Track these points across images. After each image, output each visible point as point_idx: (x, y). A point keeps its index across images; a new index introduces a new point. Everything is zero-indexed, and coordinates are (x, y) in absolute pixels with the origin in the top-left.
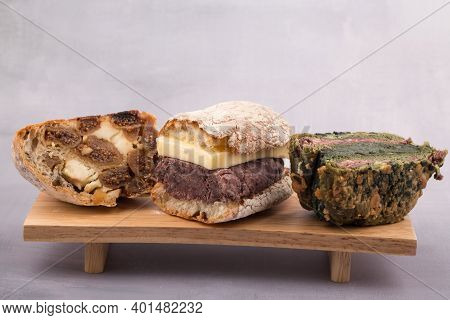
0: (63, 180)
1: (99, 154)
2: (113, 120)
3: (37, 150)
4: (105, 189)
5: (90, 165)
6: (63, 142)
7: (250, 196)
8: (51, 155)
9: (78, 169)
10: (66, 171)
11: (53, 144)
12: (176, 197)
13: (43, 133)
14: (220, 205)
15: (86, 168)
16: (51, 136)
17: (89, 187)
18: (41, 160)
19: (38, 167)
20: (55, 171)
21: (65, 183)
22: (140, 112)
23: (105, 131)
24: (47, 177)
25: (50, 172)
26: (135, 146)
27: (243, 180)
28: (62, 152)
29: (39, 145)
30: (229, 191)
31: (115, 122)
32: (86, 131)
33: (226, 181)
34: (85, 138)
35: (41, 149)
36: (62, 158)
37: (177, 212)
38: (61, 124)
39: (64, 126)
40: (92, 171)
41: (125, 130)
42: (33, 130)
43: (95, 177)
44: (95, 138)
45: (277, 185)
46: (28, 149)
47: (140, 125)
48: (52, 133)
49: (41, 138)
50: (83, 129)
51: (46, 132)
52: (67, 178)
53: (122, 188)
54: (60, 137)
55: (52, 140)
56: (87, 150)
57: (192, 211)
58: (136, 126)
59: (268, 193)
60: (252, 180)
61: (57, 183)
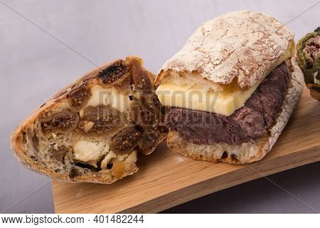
0: (78, 167)
1: (102, 124)
2: (101, 81)
3: (41, 149)
4: (121, 158)
5: (97, 139)
6: (62, 128)
7: (274, 123)
8: (56, 147)
9: (88, 149)
10: (77, 156)
11: (54, 135)
12: (195, 143)
13: (40, 128)
14: (249, 146)
15: (94, 144)
16: (49, 127)
17: (105, 162)
18: (48, 158)
19: (49, 166)
20: (67, 162)
21: (81, 170)
22: (124, 59)
23: (98, 96)
24: (62, 172)
25: (62, 165)
26: (131, 98)
27: (262, 112)
28: (65, 139)
29: (41, 142)
30: (256, 133)
31: (104, 82)
32: (79, 105)
33: (250, 124)
34: (82, 113)
35: (44, 146)
36: (67, 145)
37: (201, 156)
38: (53, 110)
39: (57, 110)
40: (101, 144)
41: (116, 86)
42: (29, 129)
43: (107, 149)
44: (91, 108)
45: (290, 91)
46: (31, 152)
47: (129, 74)
48: (48, 123)
49: (40, 135)
50: (75, 104)
51: (42, 125)
52: (80, 164)
53: (137, 148)
54: (57, 124)
55: (51, 130)
56: (89, 125)
57: (219, 154)
58: (125, 76)
59: (286, 106)
60: (271, 107)
61: (74, 174)
